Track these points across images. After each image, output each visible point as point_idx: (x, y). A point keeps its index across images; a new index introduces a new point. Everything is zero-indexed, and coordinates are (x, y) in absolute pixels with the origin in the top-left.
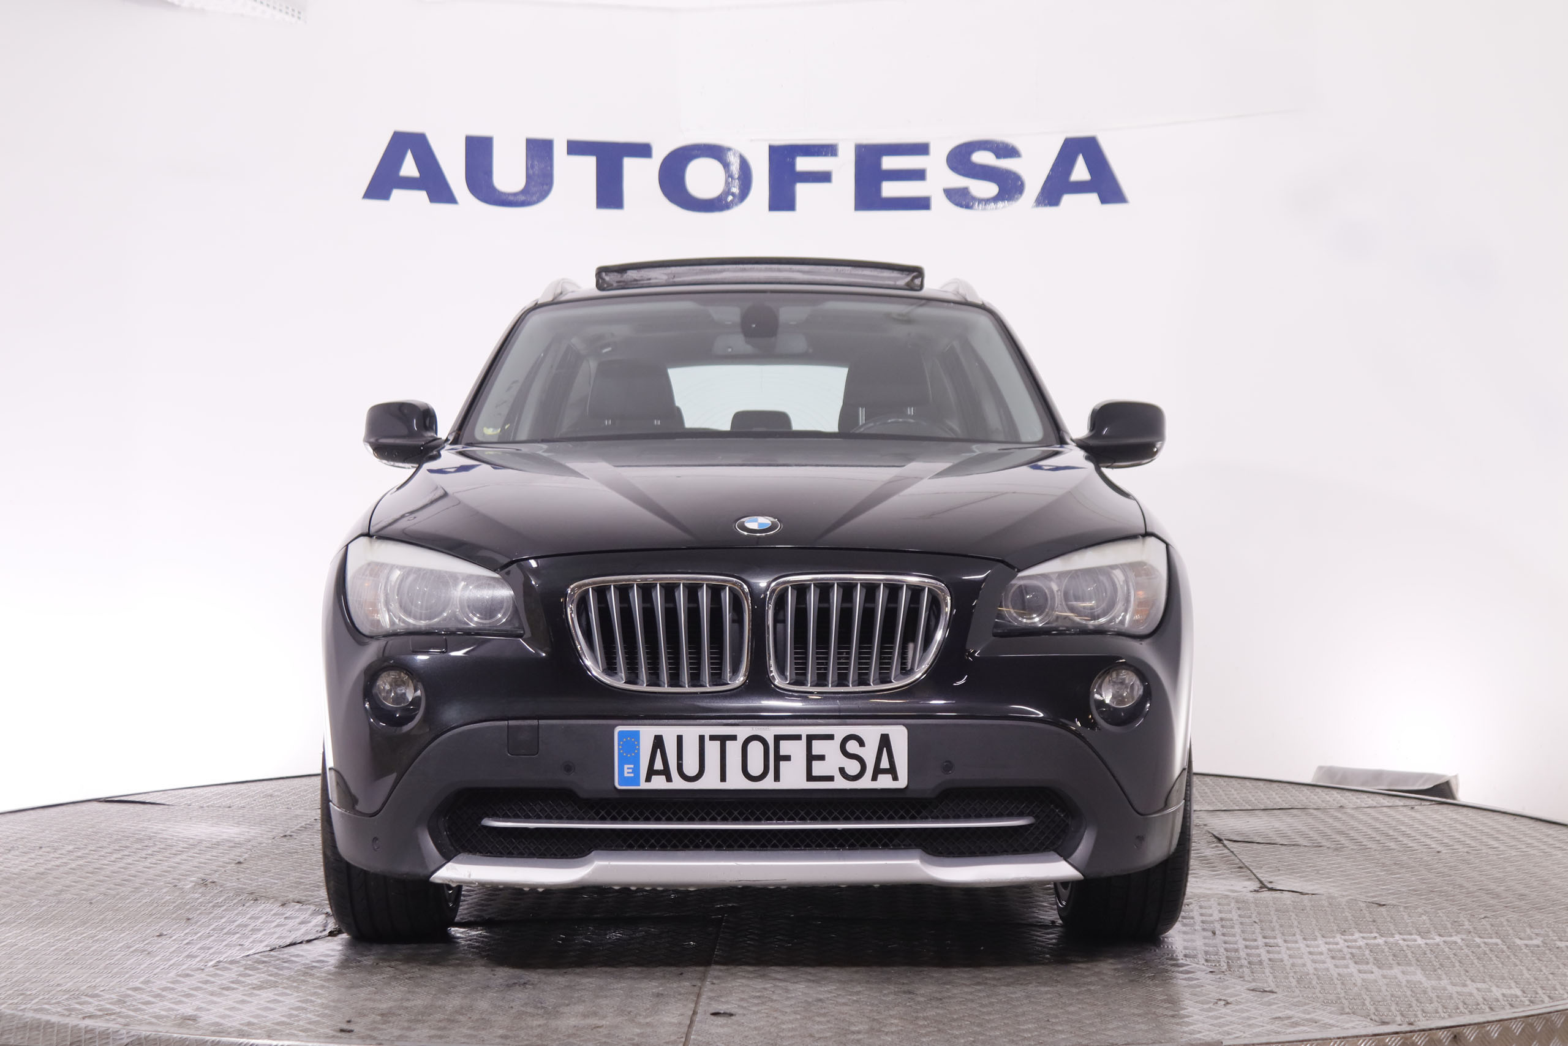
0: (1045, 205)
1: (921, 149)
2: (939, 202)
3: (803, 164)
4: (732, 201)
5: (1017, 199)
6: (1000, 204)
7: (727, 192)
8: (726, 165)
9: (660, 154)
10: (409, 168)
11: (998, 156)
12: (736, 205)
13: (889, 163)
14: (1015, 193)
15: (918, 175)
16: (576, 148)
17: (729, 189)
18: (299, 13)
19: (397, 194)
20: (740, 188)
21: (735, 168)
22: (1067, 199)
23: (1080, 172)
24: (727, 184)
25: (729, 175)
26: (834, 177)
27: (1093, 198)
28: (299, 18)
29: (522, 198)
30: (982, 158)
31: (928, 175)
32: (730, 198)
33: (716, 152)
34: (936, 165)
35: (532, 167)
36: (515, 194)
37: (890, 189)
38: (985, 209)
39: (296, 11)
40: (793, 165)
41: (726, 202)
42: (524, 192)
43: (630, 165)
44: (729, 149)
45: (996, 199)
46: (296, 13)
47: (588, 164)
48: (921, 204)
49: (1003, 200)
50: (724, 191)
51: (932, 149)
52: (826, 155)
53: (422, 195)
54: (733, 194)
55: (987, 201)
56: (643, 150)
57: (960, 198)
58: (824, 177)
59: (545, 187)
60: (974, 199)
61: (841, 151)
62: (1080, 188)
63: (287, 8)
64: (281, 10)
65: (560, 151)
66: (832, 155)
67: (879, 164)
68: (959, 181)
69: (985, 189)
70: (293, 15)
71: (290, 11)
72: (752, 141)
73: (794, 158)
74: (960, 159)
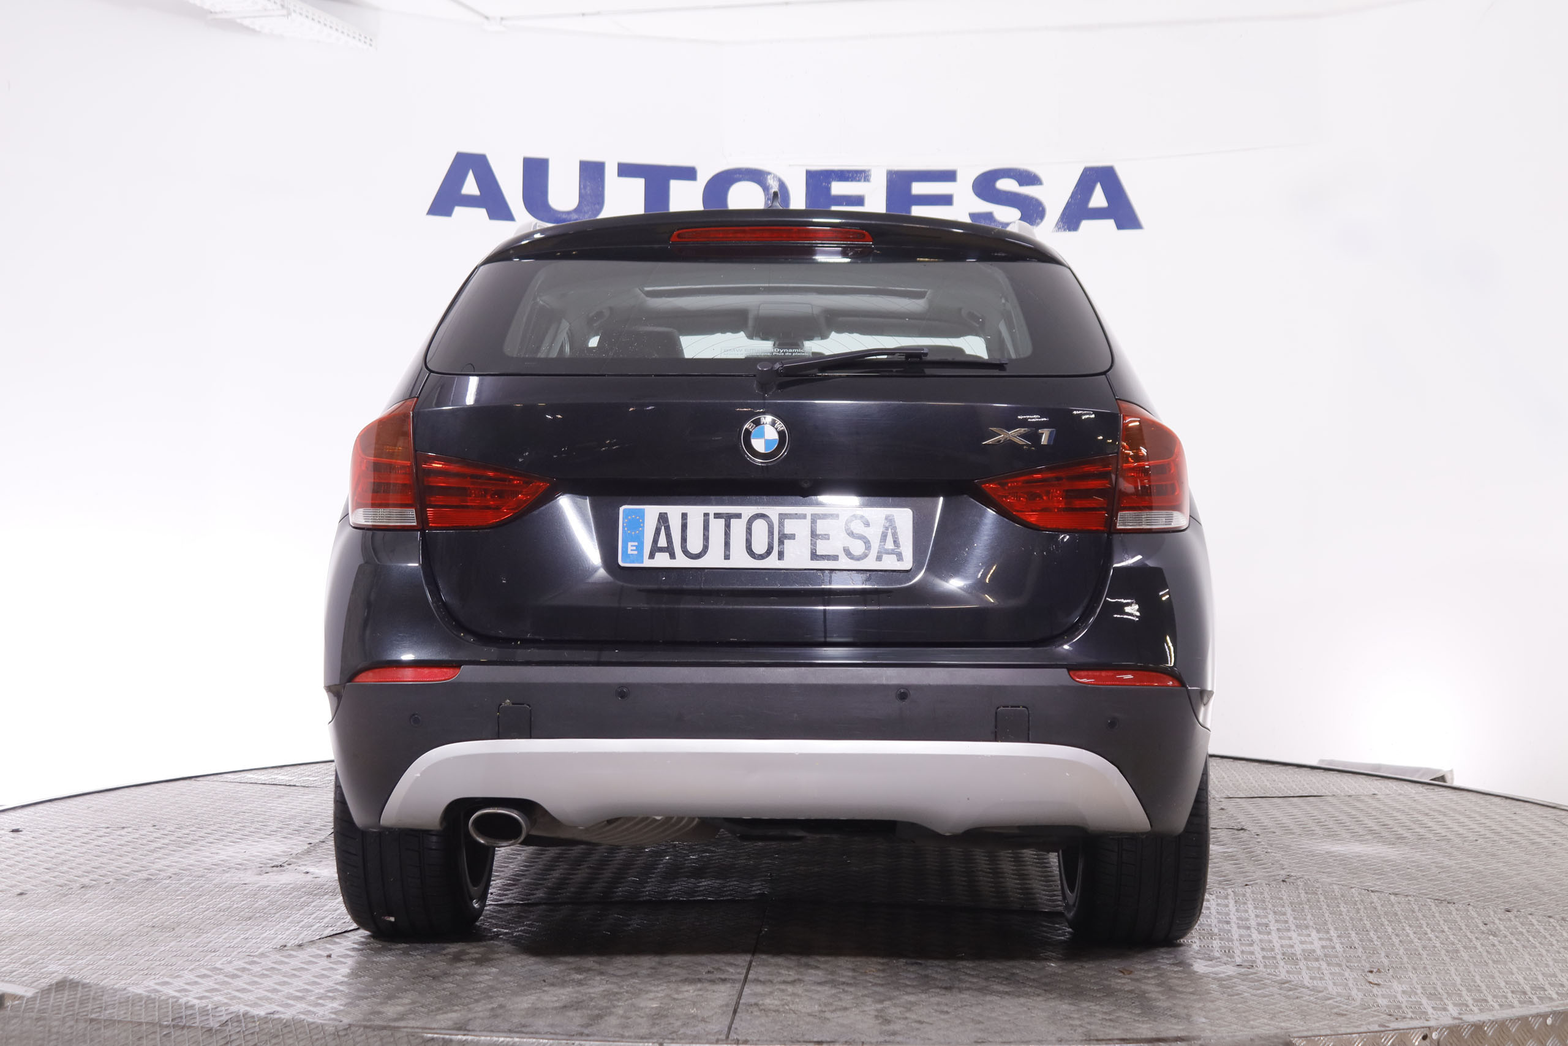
0: (1065, 230)
1: (949, 176)
3: (838, 188)
5: (1038, 224)
9: (704, 177)
10: (470, 187)
11: (1021, 184)
13: (919, 188)
14: (1036, 219)
16: (626, 170)
18: (371, 40)
19: (458, 210)
22: (1085, 224)
23: (1098, 199)
24: (767, 202)
25: (768, 198)
26: (867, 201)
27: (1110, 223)
28: (371, 45)
29: (573, 217)
30: (1006, 185)
31: (955, 200)
33: (757, 176)
34: (962, 191)
35: (585, 187)
36: (569, 213)
37: (919, 212)
39: (368, 38)
40: (829, 189)
42: (576, 211)
43: (676, 187)
44: (769, 173)
46: (368, 41)
47: (638, 185)
51: (959, 176)
52: (859, 181)
53: (482, 212)
56: (688, 173)
57: (985, 222)
58: (858, 201)
59: (597, 206)
60: (998, 223)
61: (873, 176)
62: (1098, 214)
63: (360, 35)
64: (354, 38)
65: (611, 172)
66: (865, 181)
67: (909, 189)
68: (984, 207)
69: (1008, 214)
70: (365, 42)
71: (362, 38)
72: (790, 165)
73: (830, 183)
74: (985, 186)
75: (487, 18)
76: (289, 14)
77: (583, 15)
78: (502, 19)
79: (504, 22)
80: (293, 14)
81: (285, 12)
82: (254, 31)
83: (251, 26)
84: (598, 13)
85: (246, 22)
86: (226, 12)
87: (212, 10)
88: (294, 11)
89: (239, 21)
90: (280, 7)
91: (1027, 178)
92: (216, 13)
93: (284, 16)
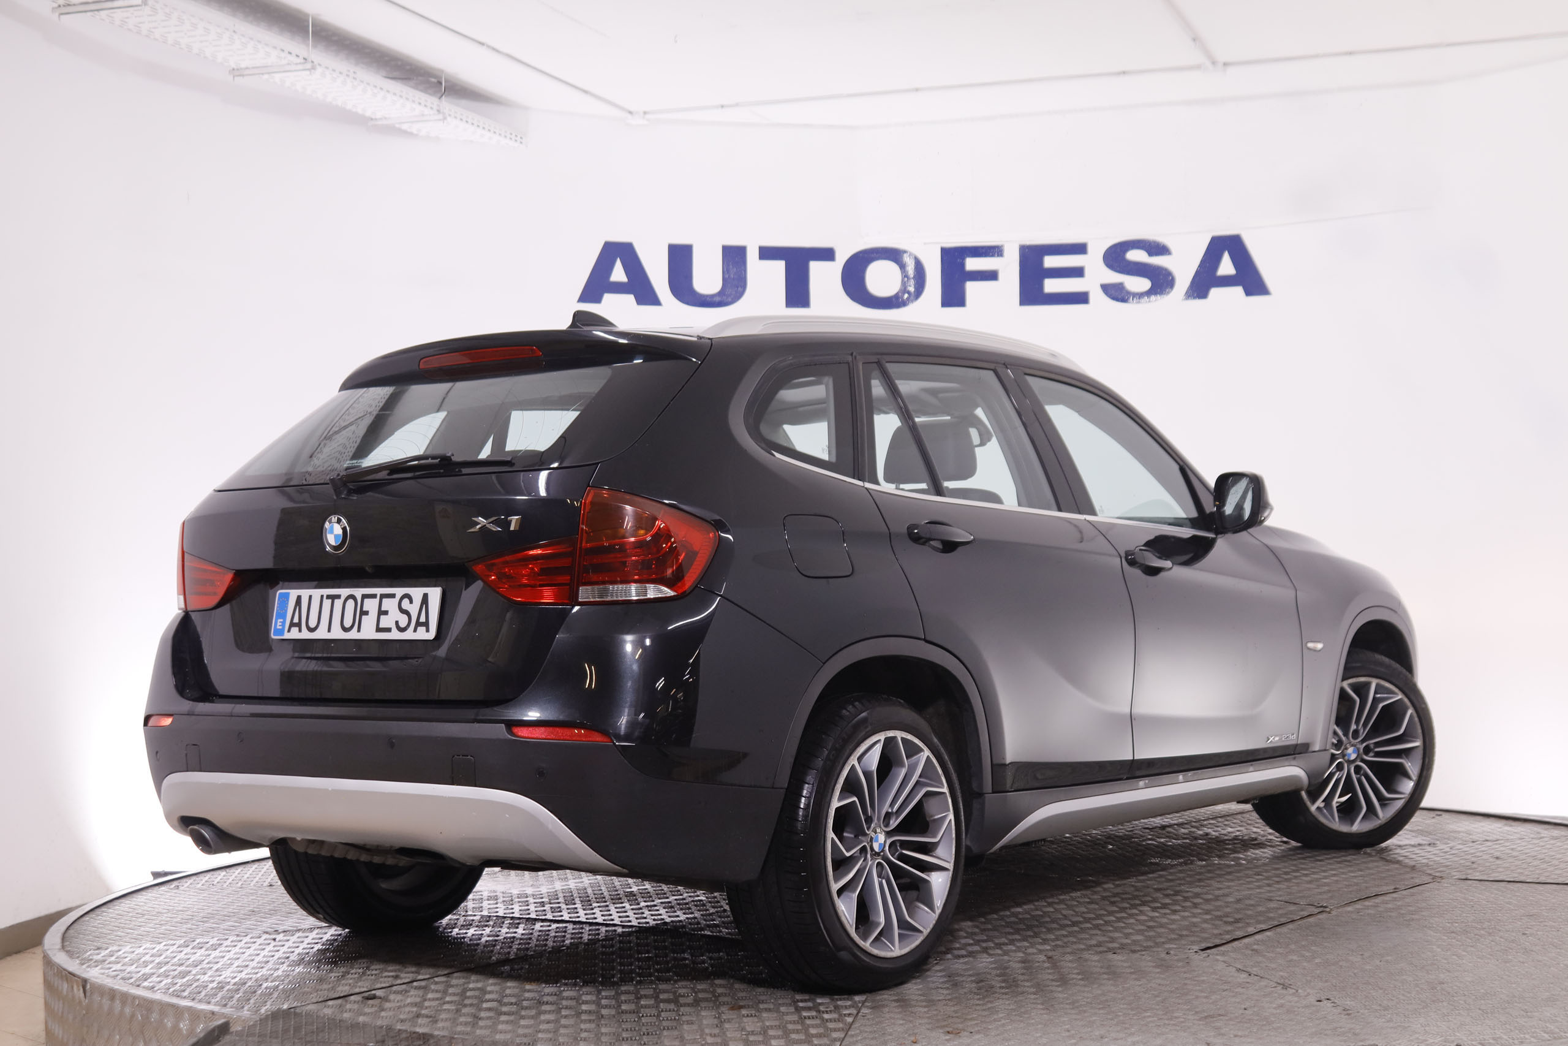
0: (1195, 298)
1: (1080, 249)
2: (1097, 297)
3: (972, 264)
4: (908, 299)
5: (1168, 293)
6: (1153, 298)
7: (904, 290)
8: (902, 267)
9: (842, 257)
11: (1150, 254)
12: (912, 302)
13: (1050, 262)
14: (1166, 287)
15: (1078, 272)
16: (767, 253)
17: (905, 288)
18: (521, 138)
20: (915, 288)
21: (911, 269)
22: (1215, 292)
23: (1226, 267)
24: (904, 284)
25: (905, 275)
26: (1001, 276)
27: (1239, 290)
28: (521, 143)
29: (717, 299)
30: (1136, 256)
31: (1087, 272)
32: (906, 296)
33: (893, 255)
34: (1093, 263)
35: (728, 271)
37: (1052, 286)
38: (1139, 302)
39: (519, 137)
40: (963, 265)
41: (903, 300)
42: (720, 293)
43: (816, 268)
44: (905, 252)
45: (1149, 293)
46: (518, 139)
47: (779, 267)
48: (1081, 298)
49: (1156, 294)
50: (900, 290)
51: (1090, 249)
52: (993, 256)
53: (630, 298)
54: (909, 293)
55: (1140, 295)
56: (827, 254)
57: (1116, 293)
58: (992, 276)
59: (740, 289)
60: (1129, 293)
61: (1006, 252)
62: (1227, 281)
63: (511, 134)
64: (506, 137)
65: (752, 255)
66: (998, 256)
67: (1041, 262)
68: (1114, 277)
69: (1138, 284)
70: (516, 140)
71: (513, 137)
72: (925, 244)
73: (964, 259)
74: (1115, 257)
75: (630, 113)
76: (445, 118)
77: (722, 107)
78: (645, 113)
79: (647, 116)
80: (449, 119)
81: (441, 116)
82: (411, 134)
83: (409, 130)
84: (737, 105)
85: (405, 127)
86: (385, 118)
87: (373, 117)
88: (450, 115)
89: (397, 126)
90: (436, 112)
91: (1157, 249)
92: (376, 119)
93: (440, 120)
